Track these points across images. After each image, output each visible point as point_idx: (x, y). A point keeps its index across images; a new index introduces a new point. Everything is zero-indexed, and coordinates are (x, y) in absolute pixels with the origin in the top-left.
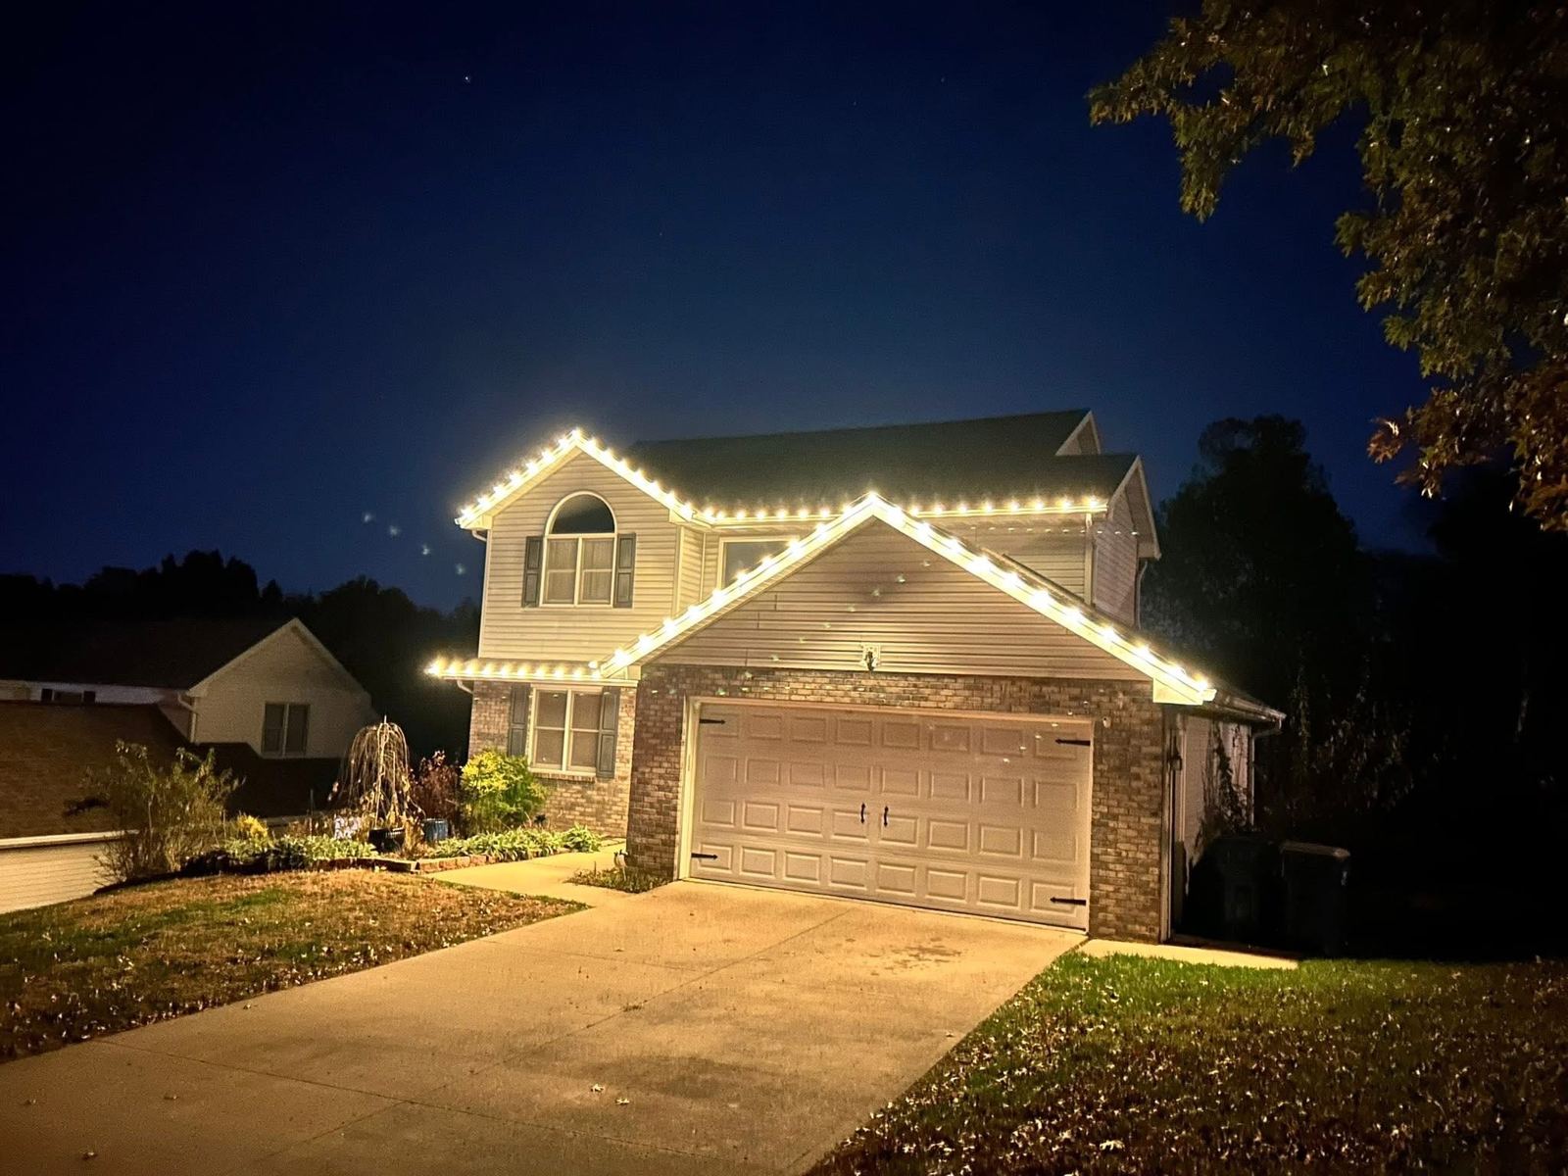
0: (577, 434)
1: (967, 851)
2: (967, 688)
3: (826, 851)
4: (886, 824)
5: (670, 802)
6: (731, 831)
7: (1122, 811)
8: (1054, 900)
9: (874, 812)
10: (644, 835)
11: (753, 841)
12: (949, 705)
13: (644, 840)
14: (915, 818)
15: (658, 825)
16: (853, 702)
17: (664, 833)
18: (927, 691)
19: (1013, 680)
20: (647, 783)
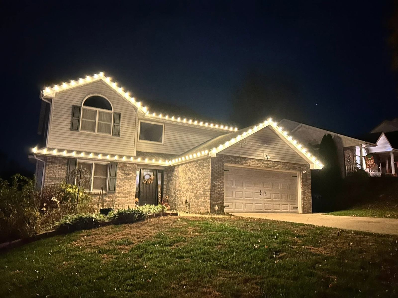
0: (102, 74)
1: (280, 200)
2: (283, 165)
3: (254, 202)
4: (265, 195)
5: (222, 192)
6: (231, 199)
7: (306, 189)
8: (294, 208)
9: (263, 192)
10: (216, 201)
11: (237, 201)
12: (280, 168)
13: (215, 203)
14: (270, 193)
15: (219, 198)
16: (263, 167)
17: (221, 200)
18: (276, 165)
19: (290, 163)
20: (215, 187)
